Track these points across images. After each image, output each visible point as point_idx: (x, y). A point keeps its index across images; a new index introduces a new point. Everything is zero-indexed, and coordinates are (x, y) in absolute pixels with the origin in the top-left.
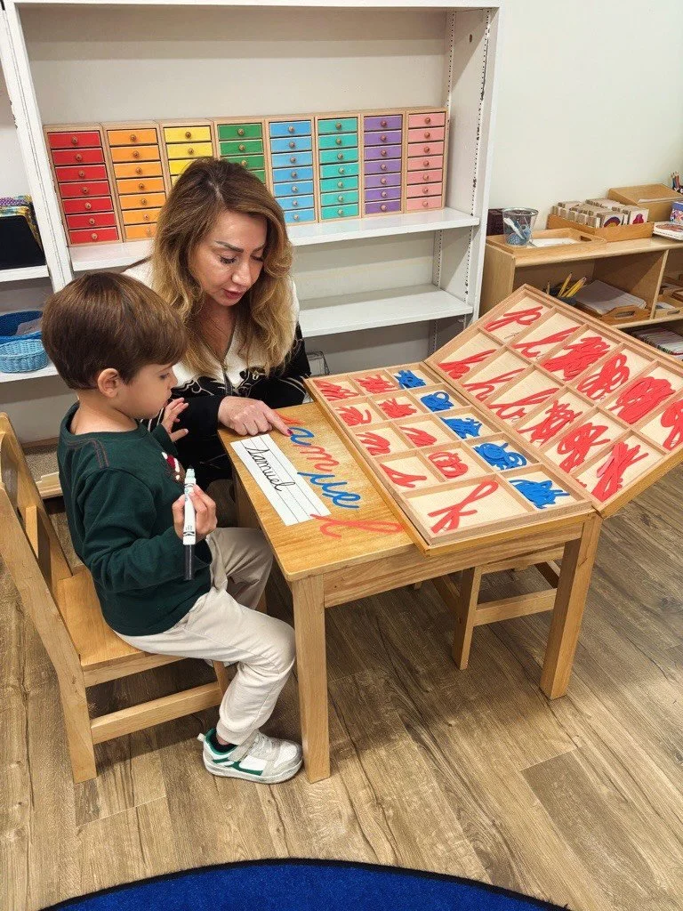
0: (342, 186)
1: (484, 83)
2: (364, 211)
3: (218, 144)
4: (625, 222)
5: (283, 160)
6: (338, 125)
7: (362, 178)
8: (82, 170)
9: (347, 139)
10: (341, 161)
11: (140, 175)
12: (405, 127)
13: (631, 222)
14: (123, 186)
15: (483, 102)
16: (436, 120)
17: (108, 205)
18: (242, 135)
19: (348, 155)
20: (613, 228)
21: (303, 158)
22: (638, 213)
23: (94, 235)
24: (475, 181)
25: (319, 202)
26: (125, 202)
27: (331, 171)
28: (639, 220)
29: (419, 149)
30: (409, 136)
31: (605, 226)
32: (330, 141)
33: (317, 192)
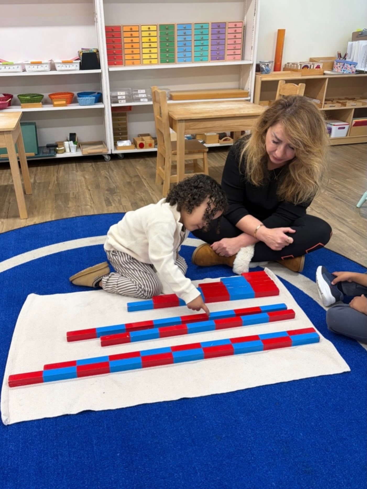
0: (202, 49)
1: (255, 10)
2: (210, 59)
3: (159, 32)
4: (312, 67)
5: (181, 38)
6: (202, 26)
7: (210, 46)
8: (114, 39)
9: (205, 31)
10: (202, 39)
11: (132, 42)
12: (227, 28)
13: (315, 68)
14: (126, 46)
15: (255, 17)
16: (239, 25)
17: (120, 52)
18: (167, 29)
19: (205, 38)
20: (305, 69)
21: (188, 38)
22: (318, 64)
23: (115, 63)
24: (252, 47)
25: (193, 55)
26: (127, 51)
27: (198, 43)
28: (318, 67)
29: (232, 36)
30: (228, 31)
31: (303, 68)
32: (199, 32)
33: (193, 51)
